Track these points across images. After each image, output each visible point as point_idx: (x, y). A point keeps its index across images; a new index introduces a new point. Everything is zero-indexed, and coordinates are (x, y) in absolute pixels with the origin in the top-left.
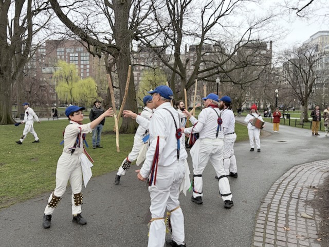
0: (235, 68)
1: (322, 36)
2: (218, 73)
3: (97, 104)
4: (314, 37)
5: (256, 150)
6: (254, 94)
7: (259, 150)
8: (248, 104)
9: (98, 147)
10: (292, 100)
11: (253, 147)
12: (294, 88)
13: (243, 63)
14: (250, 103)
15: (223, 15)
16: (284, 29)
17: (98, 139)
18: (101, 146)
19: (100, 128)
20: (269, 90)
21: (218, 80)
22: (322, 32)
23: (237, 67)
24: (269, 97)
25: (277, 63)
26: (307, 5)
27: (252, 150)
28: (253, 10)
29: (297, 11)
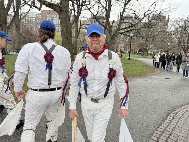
0: (143, 27)
2: (132, 30)
6: (155, 45)
8: (151, 51)
10: (178, 50)
12: (180, 42)
13: (148, 25)
14: (153, 51)
16: (177, 4)
20: (164, 43)
21: (132, 35)
23: (144, 26)
24: (164, 48)
25: (171, 28)
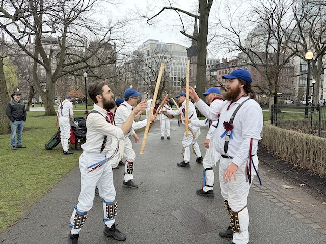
1: (151, 43)
2: (86, 67)
3: (15, 97)
4: (146, 44)
5: (165, 138)
7: (168, 138)
9: (19, 147)
11: (163, 136)
15: (84, 10)
17: (19, 138)
18: (24, 146)
19: (20, 126)
21: (85, 74)
22: (151, 40)
26: (156, 16)
27: (162, 138)
28: (110, 12)
29: (147, 19)
